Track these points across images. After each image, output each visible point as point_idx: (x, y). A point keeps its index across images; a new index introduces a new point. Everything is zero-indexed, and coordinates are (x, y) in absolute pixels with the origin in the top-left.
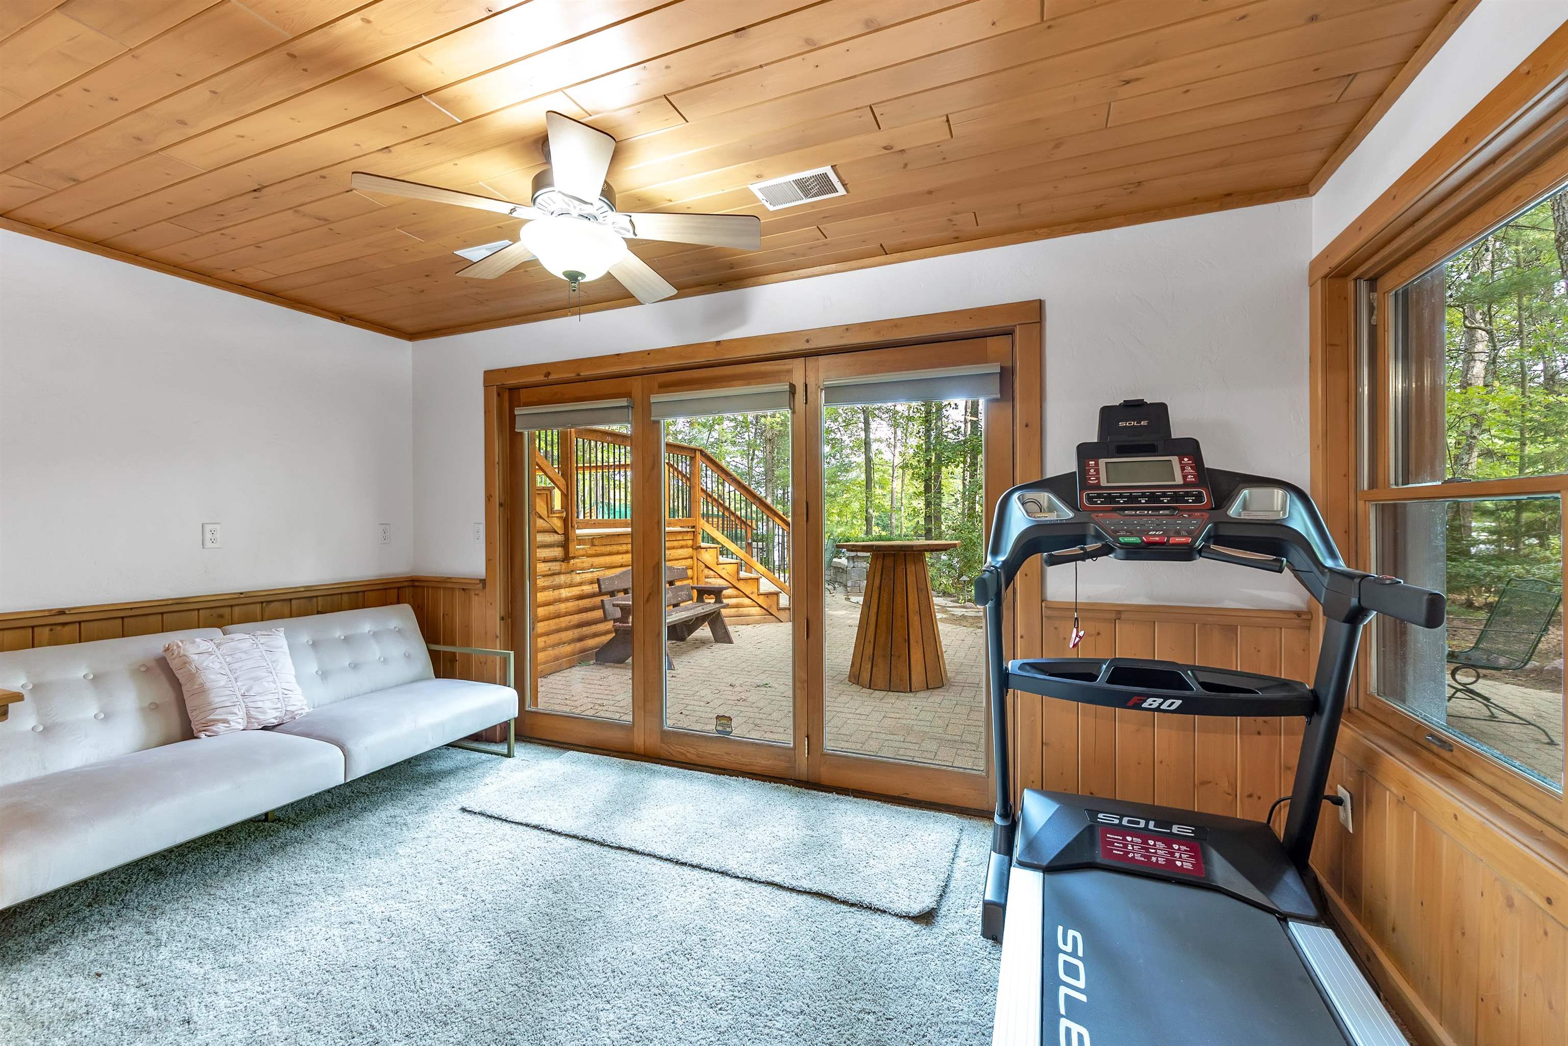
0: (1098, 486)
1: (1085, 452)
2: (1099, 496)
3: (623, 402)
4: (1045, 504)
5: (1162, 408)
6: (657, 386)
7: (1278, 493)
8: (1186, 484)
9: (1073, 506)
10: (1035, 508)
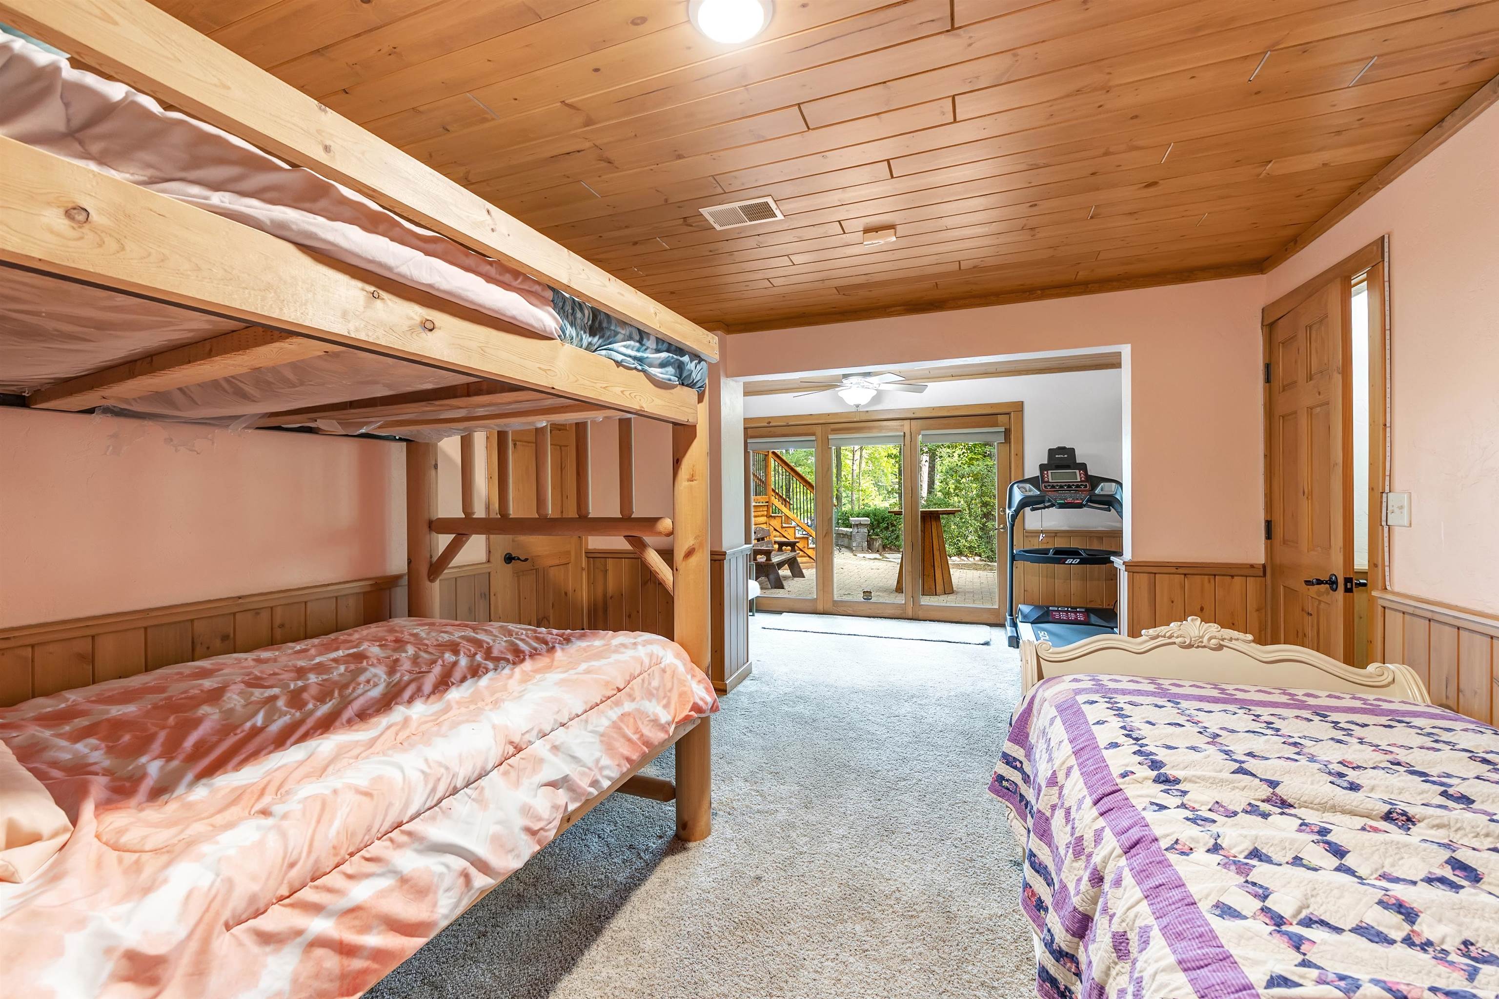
0: (1048, 482)
1: (1043, 468)
2: (1049, 486)
3: (813, 438)
4: (1028, 489)
5: (1073, 450)
6: (830, 430)
7: (1114, 484)
8: (1081, 481)
9: (1039, 490)
10: (1024, 490)
